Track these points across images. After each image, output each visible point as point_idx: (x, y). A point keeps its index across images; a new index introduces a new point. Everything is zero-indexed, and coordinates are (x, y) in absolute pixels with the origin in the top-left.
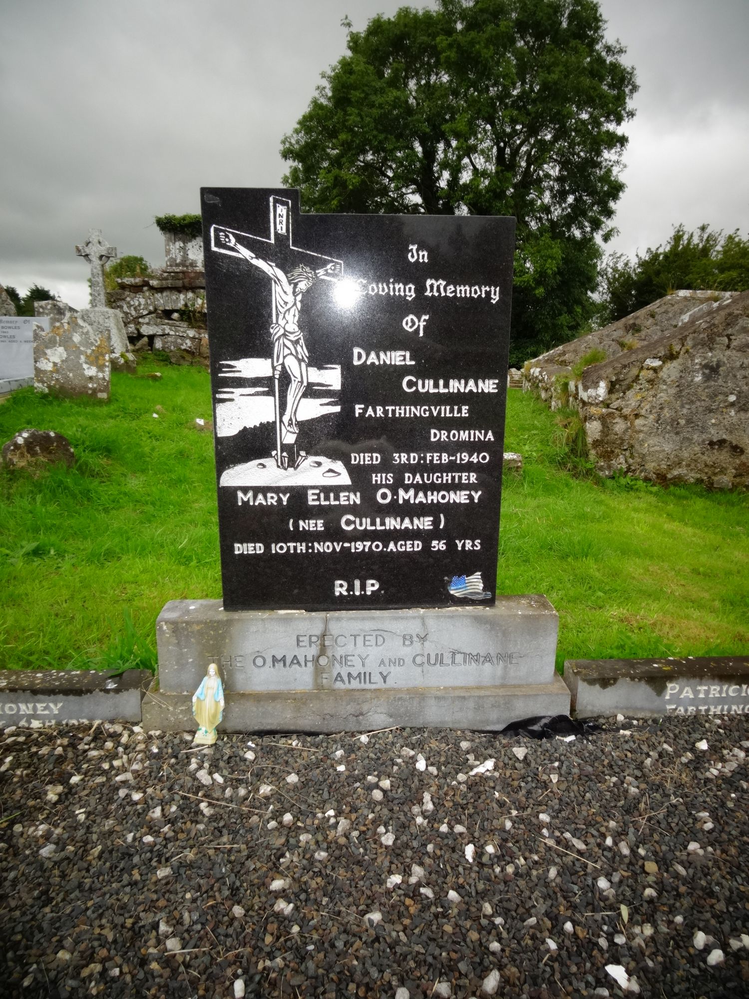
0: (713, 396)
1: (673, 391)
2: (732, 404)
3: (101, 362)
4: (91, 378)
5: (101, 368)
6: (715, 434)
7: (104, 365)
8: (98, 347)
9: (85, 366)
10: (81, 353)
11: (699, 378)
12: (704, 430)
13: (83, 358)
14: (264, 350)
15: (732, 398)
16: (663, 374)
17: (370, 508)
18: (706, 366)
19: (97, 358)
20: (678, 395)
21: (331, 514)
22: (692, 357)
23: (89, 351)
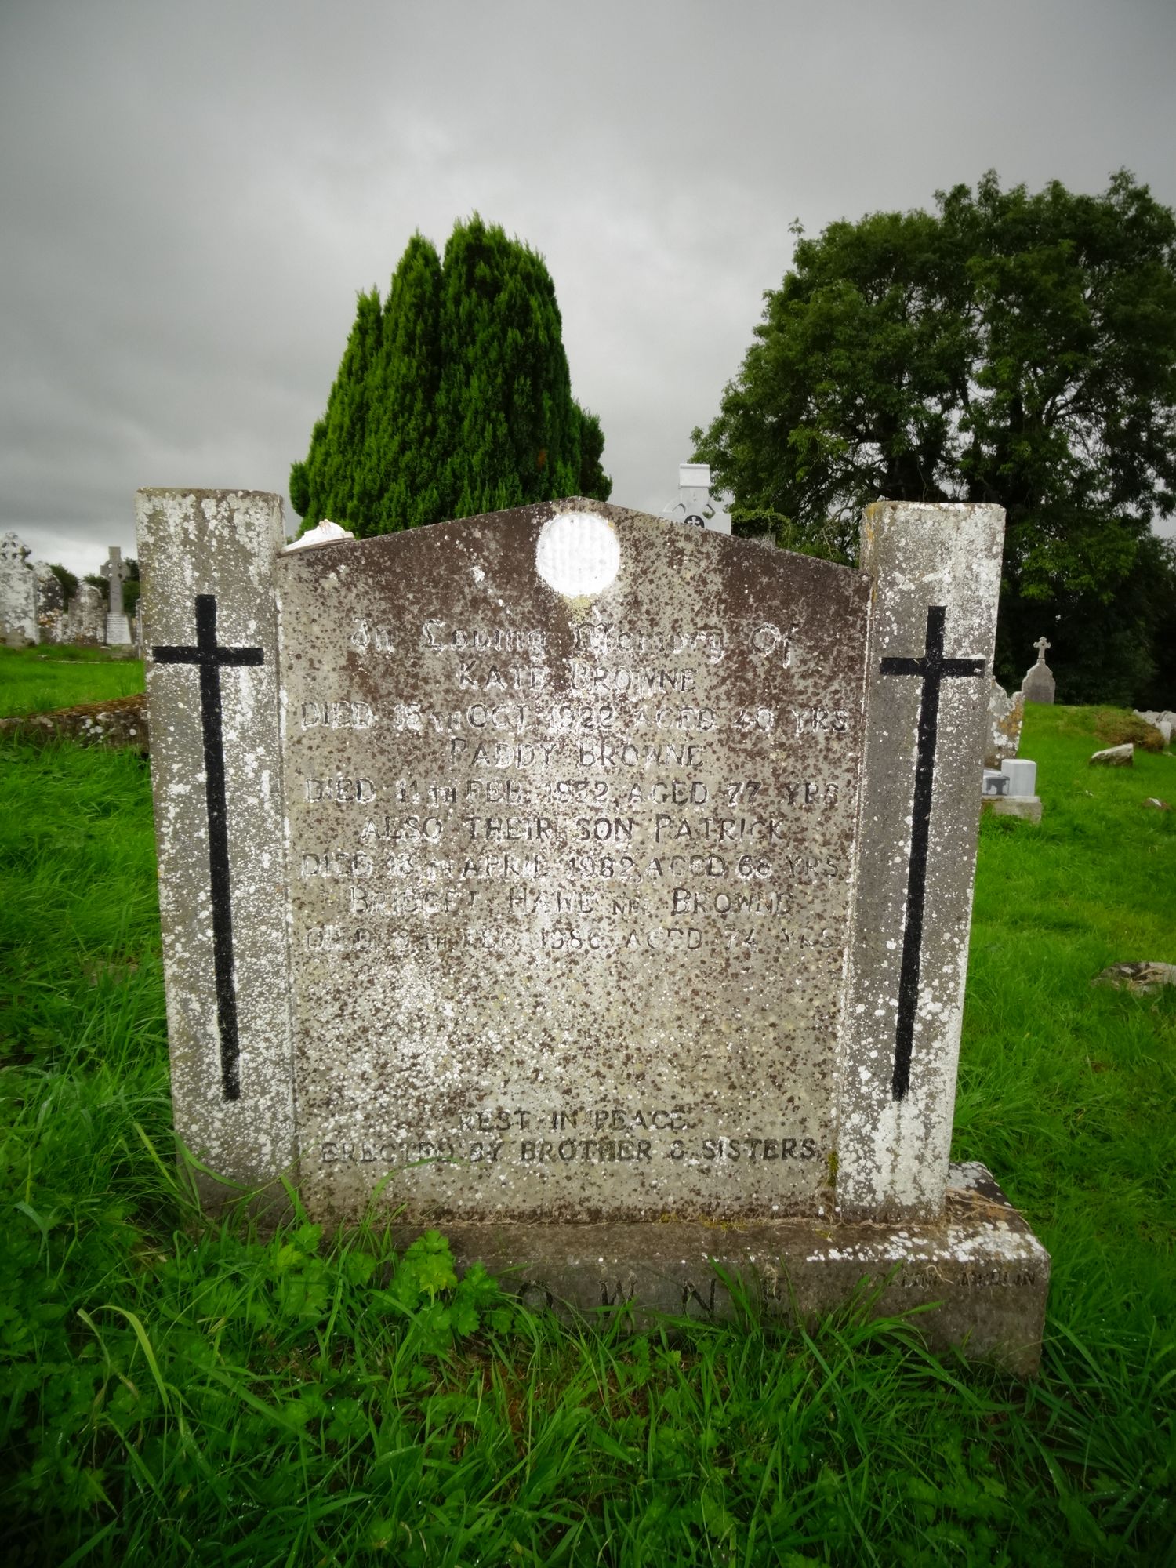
3: (1013, 730)
4: (1000, 748)
5: (1012, 737)
7: (1016, 734)
8: (1013, 713)
9: (996, 734)
10: (994, 719)
13: (995, 724)
19: (1010, 725)
23: (1002, 718)
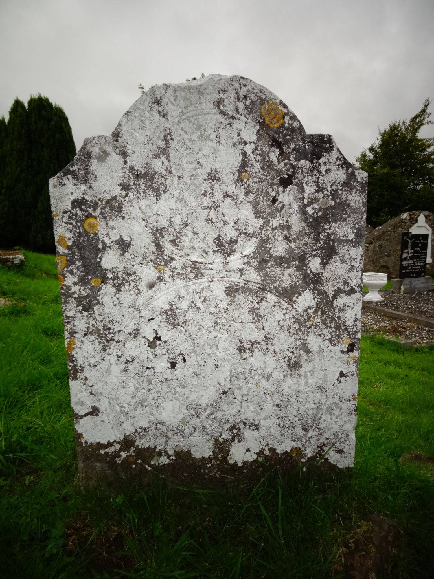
0: (381, 253)
1: (372, 252)
2: (386, 255)
6: (383, 264)
11: (378, 249)
12: (380, 263)
14: (407, 248)
15: (386, 254)
16: (369, 248)
17: (415, 266)
18: (379, 245)
20: (373, 254)
21: (411, 267)
22: (376, 243)
